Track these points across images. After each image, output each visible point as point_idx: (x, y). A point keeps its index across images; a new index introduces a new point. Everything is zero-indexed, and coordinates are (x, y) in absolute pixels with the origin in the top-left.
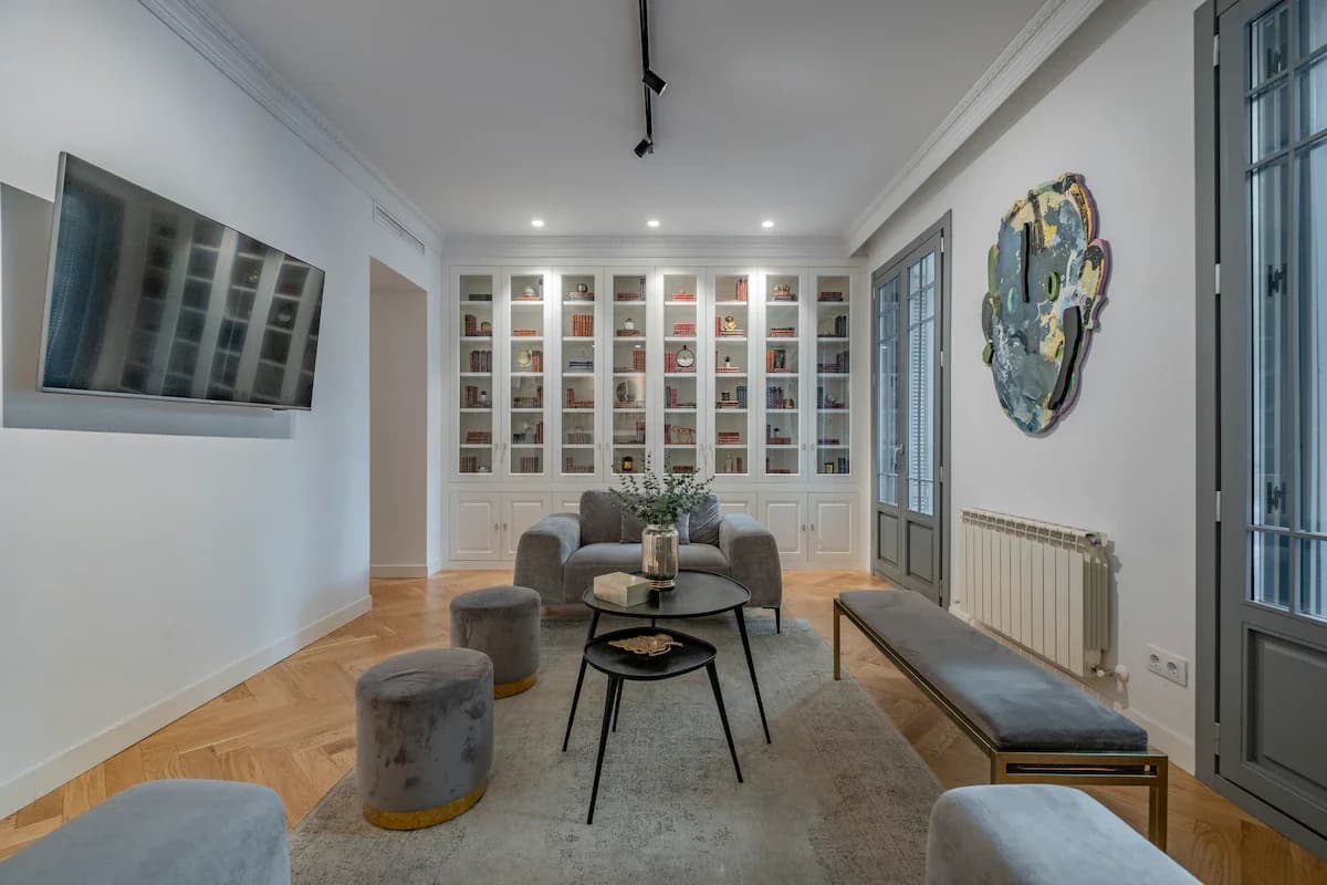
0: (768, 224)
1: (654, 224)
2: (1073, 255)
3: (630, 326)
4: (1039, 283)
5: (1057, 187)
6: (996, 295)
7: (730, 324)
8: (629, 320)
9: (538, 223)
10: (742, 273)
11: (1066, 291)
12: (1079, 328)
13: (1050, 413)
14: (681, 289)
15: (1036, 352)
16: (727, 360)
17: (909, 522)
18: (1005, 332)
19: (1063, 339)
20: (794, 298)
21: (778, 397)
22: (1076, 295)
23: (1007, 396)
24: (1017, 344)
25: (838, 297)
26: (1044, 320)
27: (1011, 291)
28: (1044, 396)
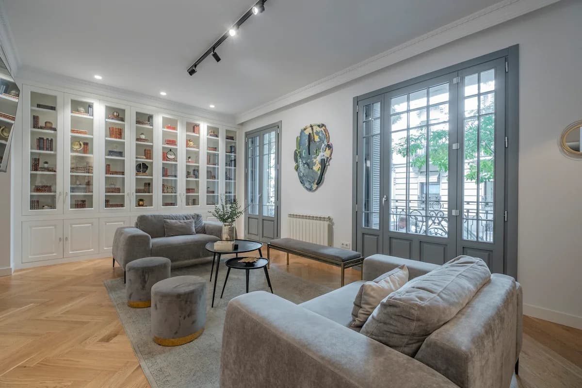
0: (212, 106)
1: (163, 94)
2: (323, 145)
3: (143, 137)
4: (313, 150)
5: (319, 126)
6: (299, 150)
7: (191, 143)
8: (142, 134)
9: (98, 77)
10: (197, 122)
11: (321, 154)
12: (324, 164)
13: (316, 186)
14: (170, 124)
15: (312, 169)
16: (189, 158)
17: (263, 220)
18: (302, 162)
19: (320, 166)
20: (217, 136)
21: (211, 175)
22: (324, 156)
23: (303, 180)
24: (306, 166)
25: (232, 138)
26: (315, 160)
27: (304, 151)
28: (314, 181)
